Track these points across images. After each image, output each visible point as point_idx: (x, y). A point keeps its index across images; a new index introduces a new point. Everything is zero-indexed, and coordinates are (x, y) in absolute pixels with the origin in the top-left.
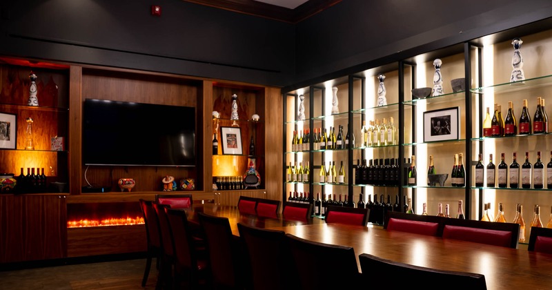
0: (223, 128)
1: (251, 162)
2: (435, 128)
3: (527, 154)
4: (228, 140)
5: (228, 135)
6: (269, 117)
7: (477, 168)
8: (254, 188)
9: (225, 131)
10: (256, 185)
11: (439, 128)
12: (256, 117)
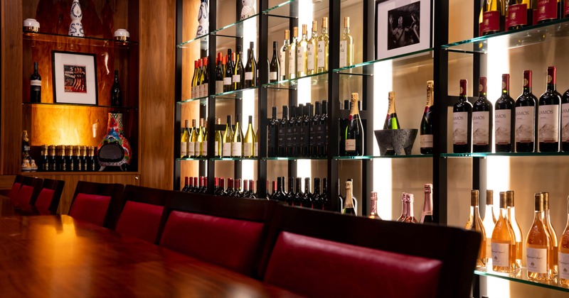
0: (56, 54)
1: (113, 120)
2: (394, 32)
3: (551, 71)
4: (66, 78)
5: (67, 68)
6: (148, 35)
7: (455, 111)
8: (117, 169)
9: (61, 60)
10: (119, 164)
11: (400, 31)
12: (123, 34)
